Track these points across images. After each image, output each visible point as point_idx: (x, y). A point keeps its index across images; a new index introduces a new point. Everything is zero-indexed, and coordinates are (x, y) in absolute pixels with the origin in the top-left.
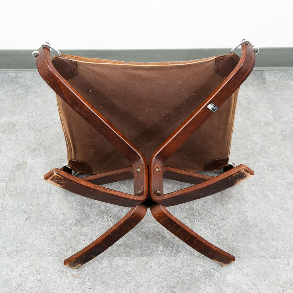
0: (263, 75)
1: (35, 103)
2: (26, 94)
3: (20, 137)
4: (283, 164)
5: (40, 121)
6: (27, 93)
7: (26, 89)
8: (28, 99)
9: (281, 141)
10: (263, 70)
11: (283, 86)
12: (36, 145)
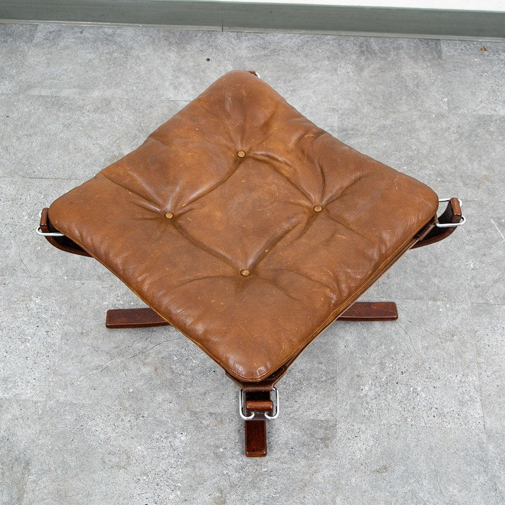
0: (439, 47)
1: (137, 72)
2: (125, 60)
3: (116, 118)
4: (456, 174)
5: (143, 98)
6: (127, 58)
7: (125, 52)
8: (128, 66)
9: (456, 141)
10: (439, 40)
11: (464, 64)
12: (136, 131)
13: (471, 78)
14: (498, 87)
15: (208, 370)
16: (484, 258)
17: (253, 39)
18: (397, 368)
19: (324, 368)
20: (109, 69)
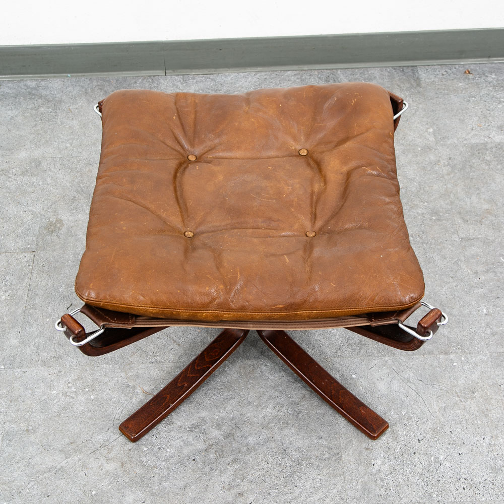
0: (416, 73)
1: (70, 127)
2: (54, 114)
3: (49, 180)
4: (454, 210)
5: (79, 155)
6: (56, 112)
7: (53, 106)
8: (59, 121)
9: (448, 174)
10: (416, 66)
11: (447, 90)
12: (75, 193)
13: (457, 105)
14: (488, 112)
15: (186, 459)
16: (498, 301)
17: (201, 81)
18: (412, 436)
19: (325, 443)
20: (35, 126)
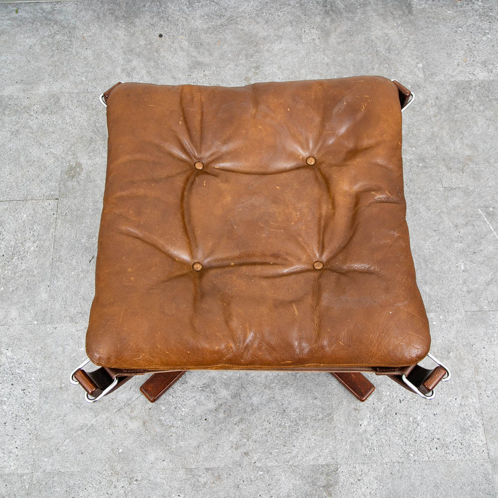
1: (84, 57)
2: (69, 43)
3: (68, 120)
4: (439, 157)
5: (94, 90)
6: (71, 41)
7: (68, 33)
8: (74, 52)
9: (435, 116)
11: (437, 19)
12: (92, 133)
13: (446, 36)
14: (474, 45)
15: (199, 418)
16: (474, 256)
17: (206, 5)
18: (395, 396)
19: (319, 403)
20: (52, 56)
